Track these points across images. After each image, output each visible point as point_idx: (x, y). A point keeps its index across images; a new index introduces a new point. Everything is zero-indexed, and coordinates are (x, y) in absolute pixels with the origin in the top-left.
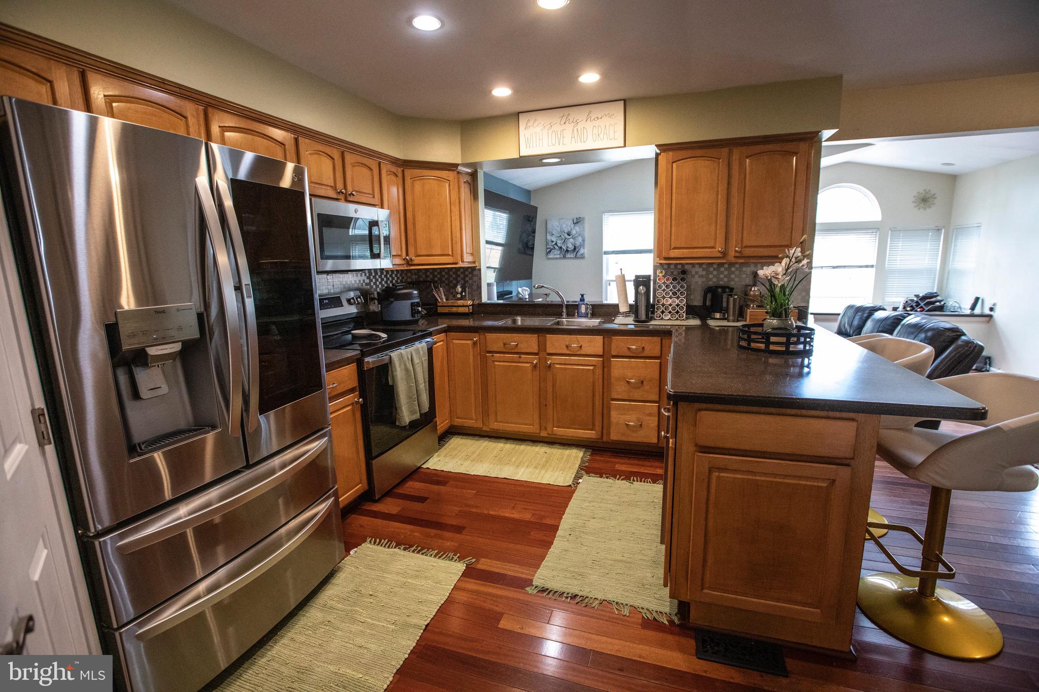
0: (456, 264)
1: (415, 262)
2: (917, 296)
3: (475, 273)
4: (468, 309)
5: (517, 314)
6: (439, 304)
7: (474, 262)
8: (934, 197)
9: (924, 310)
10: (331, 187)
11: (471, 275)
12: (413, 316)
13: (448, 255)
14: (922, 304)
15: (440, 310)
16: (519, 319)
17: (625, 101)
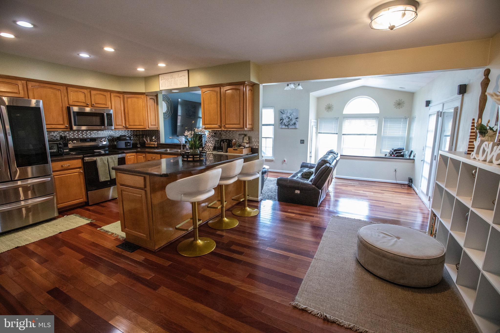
0: (145, 128)
1: (129, 128)
2: (393, 149)
3: (158, 132)
4: (154, 145)
5: (169, 148)
6: (146, 143)
7: (157, 128)
8: (403, 103)
9: (395, 156)
10: (84, 102)
11: (156, 133)
12: (126, 146)
13: (142, 125)
14: (394, 153)
15: (146, 145)
16: (168, 149)
17: (188, 71)
